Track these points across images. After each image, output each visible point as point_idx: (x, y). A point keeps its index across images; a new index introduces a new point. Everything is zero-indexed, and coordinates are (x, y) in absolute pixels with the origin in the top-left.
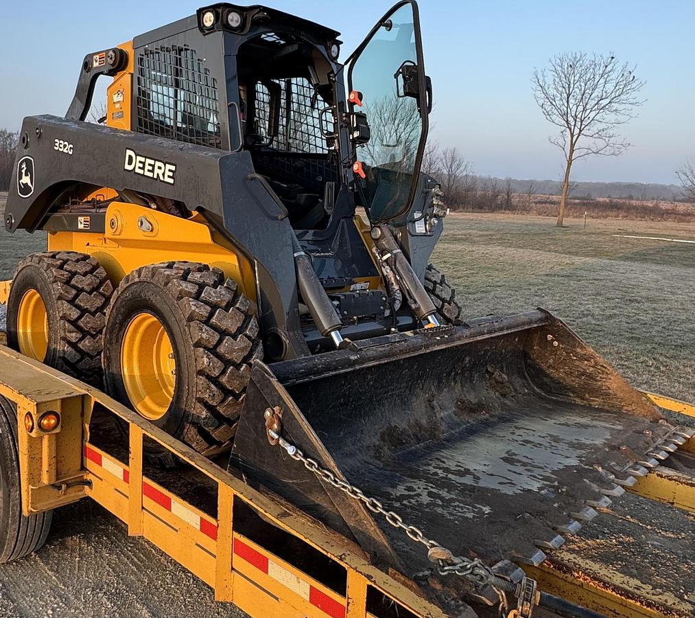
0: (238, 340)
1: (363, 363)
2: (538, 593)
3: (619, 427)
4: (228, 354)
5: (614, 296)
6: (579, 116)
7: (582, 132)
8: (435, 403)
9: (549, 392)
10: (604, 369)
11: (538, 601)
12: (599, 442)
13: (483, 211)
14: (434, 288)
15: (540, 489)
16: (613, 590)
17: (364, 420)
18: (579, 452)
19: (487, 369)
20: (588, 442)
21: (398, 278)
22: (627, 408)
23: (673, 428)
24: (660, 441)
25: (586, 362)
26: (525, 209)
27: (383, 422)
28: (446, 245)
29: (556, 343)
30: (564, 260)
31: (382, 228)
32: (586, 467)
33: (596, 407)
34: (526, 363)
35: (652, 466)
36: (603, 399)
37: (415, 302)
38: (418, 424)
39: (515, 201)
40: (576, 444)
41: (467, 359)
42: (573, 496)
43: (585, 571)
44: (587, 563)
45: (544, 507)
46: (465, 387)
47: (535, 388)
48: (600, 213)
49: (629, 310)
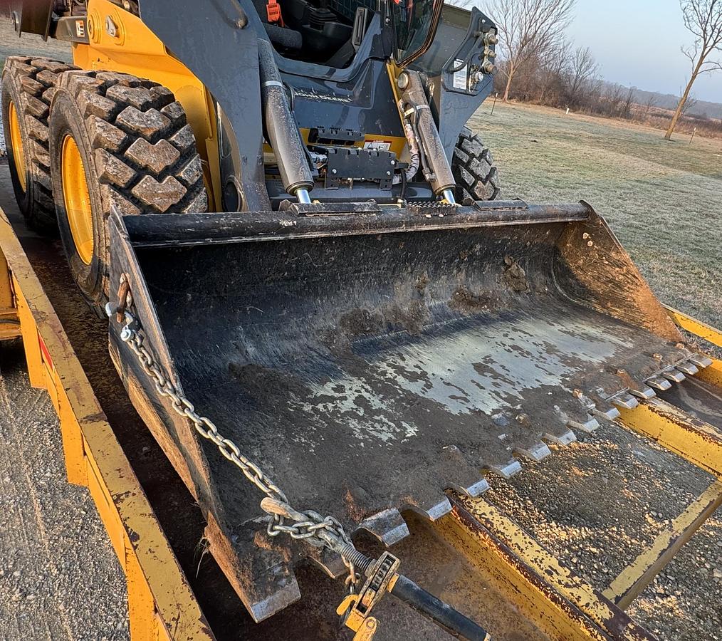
0: (164, 182)
1: (302, 232)
2: (395, 578)
3: (629, 345)
4: (146, 197)
5: (692, 209)
6: (718, 27)
7: (716, 45)
8: (426, 290)
9: (572, 294)
10: (634, 279)
11: (391, 589)
12: (597, 360)
13: (600, 115)
14: (469, 162)
15: (495, 411)
16: (518, 568)
17: (322, 301)
18: (567, 369)
19: (504, 261)
20: (584, 358)
21: (418, 141)
22: (647, 324)
23: (690, 354)
24: (669, 367)
25: (617, 269)
26: (640, 119)
27: (348, 305)
28: (554, 142)
29: (590, 243)
30: (658, 170)
31: (411, 75)
32: (567, 389)
33: (616, 317)
34: (555, 260)
35: (646, 397)
36: (625, 310)
37: (432, 172)
38: (396, 312)
39: (633, 110)
40: (569, 358)
41: (478, 247)
42: (529, 427)
43: (494, 536)
44: (502, 523)
45: (485, 437)
46: (471, 277)
47: (558, 288)
48: (709, 132)
49: (703, 223)
